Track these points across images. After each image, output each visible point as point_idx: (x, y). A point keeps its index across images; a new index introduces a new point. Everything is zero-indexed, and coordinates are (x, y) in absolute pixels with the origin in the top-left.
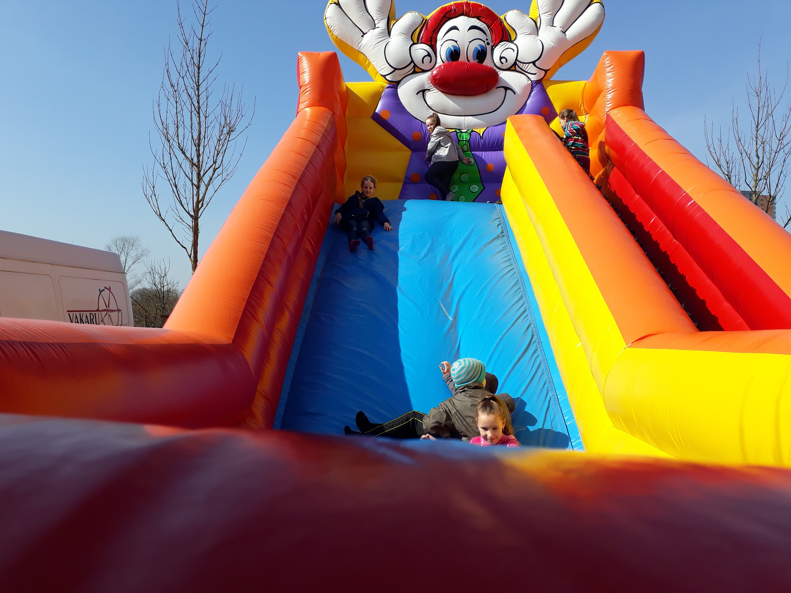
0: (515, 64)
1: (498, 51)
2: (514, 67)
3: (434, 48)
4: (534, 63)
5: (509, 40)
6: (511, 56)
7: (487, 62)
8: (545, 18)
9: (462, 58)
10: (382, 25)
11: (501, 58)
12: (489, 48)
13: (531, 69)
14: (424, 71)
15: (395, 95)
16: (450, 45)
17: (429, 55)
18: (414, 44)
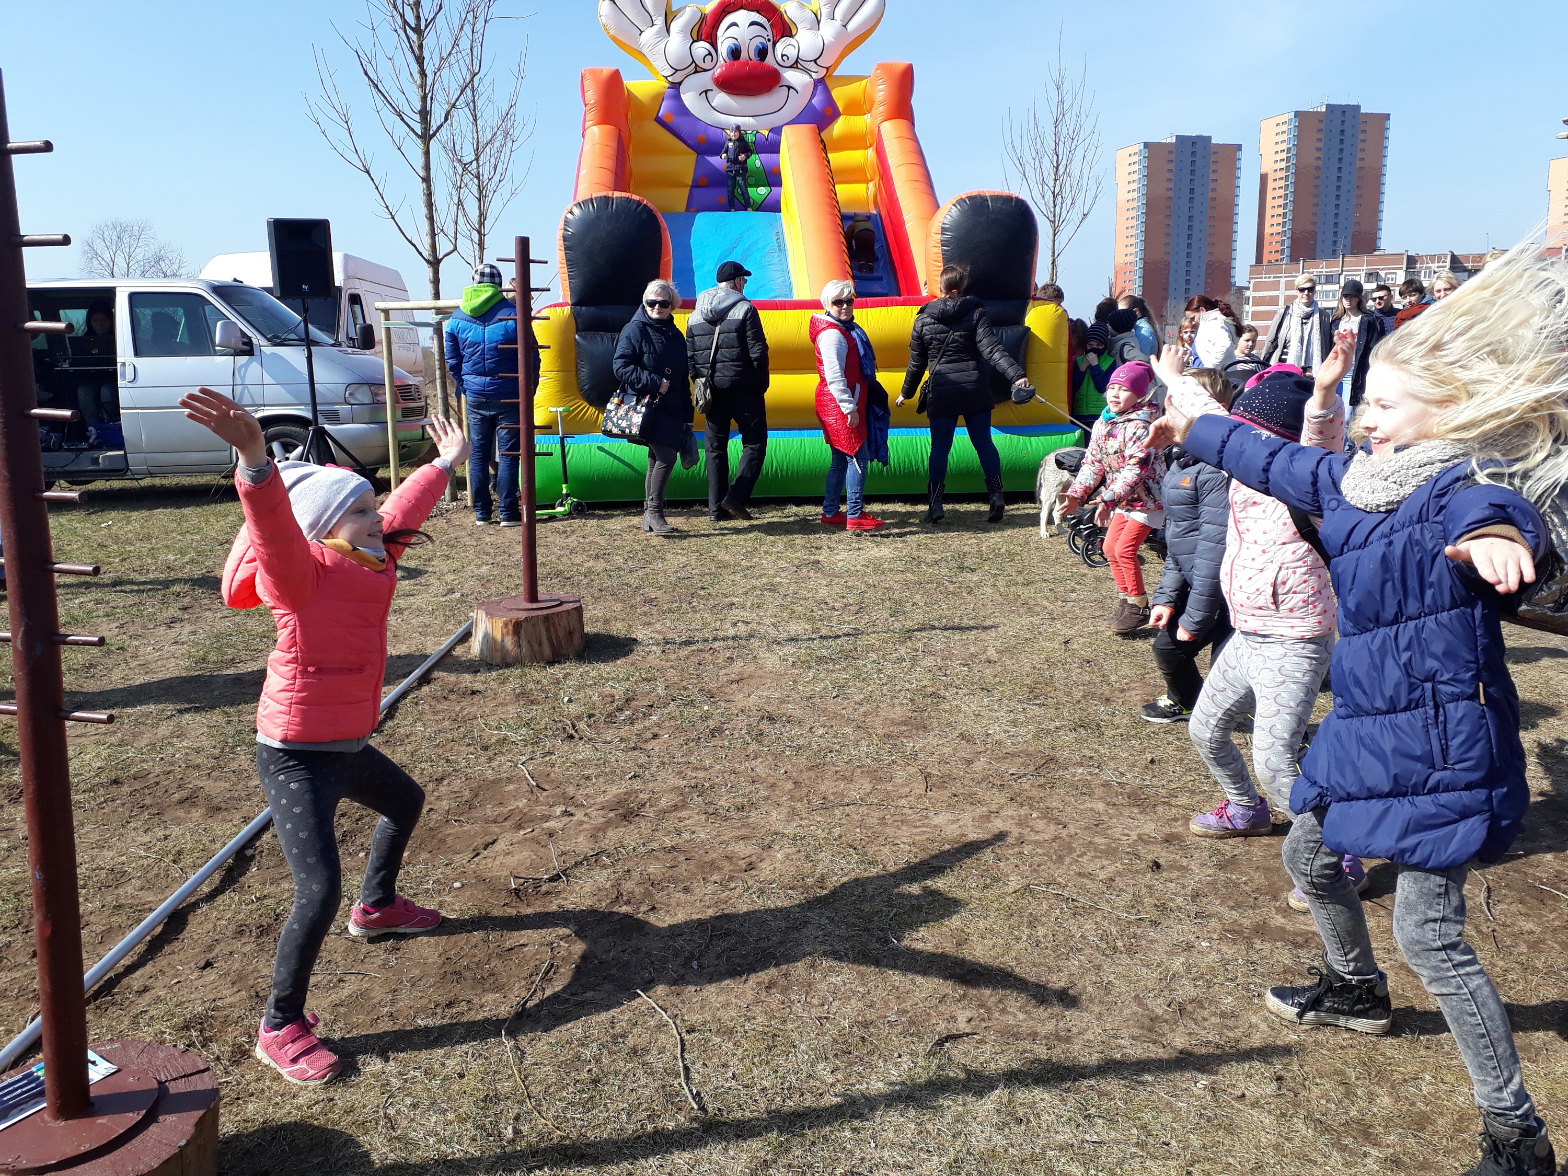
0: (797, 62)
1: (779, 47)
2: (795, 65)
3: (714, 44)
4: (815, 61)
5: (791, 36)
6: (792, 53)
7: (769, 60)
8: (825, 11)
9: (744, 55)
10: (660, 21)
11: (783, 56)
12: (770, 44)
13: (812, 66)
14: (705, 70)
15: (677, 97)
16: (730, 42)
17: (710, 54)
18: (694, 41)
